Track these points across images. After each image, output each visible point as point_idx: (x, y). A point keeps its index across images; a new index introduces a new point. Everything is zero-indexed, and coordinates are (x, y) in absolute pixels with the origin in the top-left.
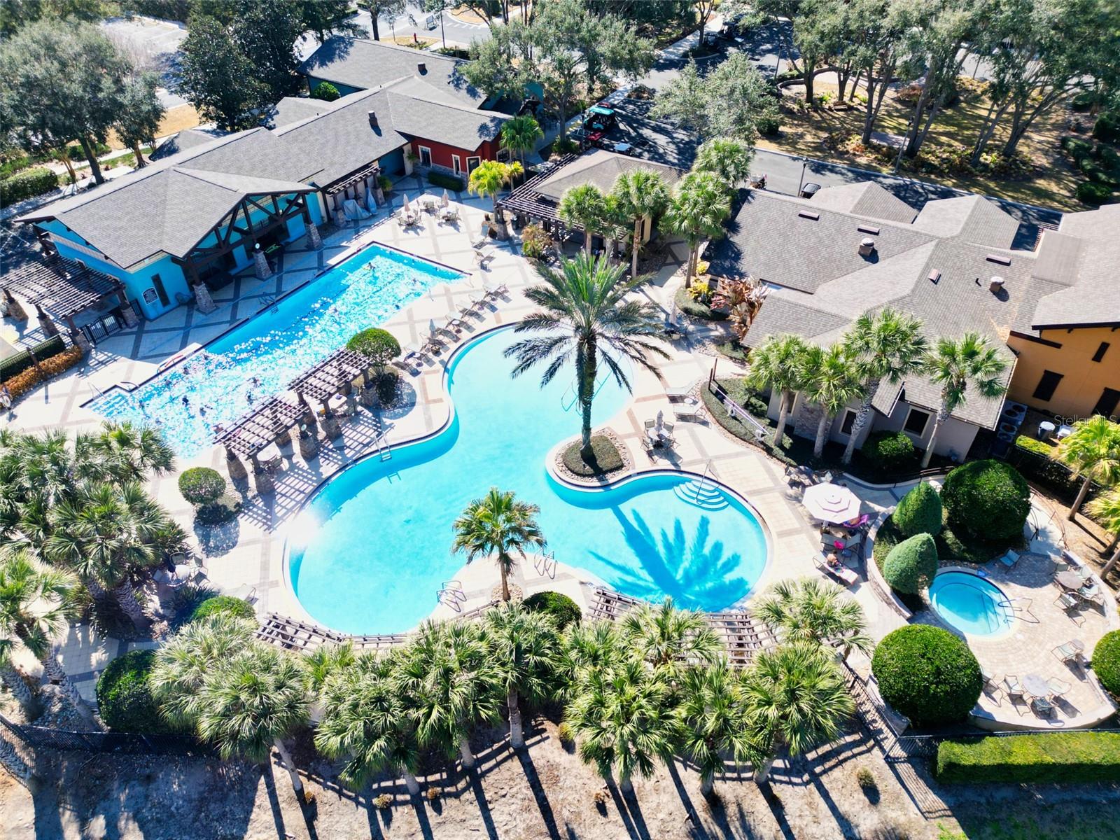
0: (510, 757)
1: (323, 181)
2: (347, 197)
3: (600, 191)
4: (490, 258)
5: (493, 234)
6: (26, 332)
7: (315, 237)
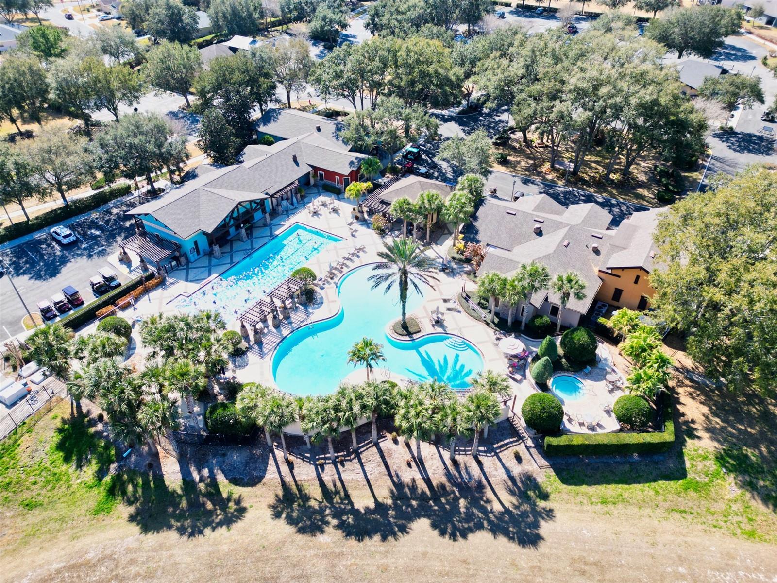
0: (372, 446)
1: (271, 192)
2: (282, 199)
3: (411, 201)
4: (356, 231)
5: (357, 218)
6: (132, 269)
7: (268, 220)
